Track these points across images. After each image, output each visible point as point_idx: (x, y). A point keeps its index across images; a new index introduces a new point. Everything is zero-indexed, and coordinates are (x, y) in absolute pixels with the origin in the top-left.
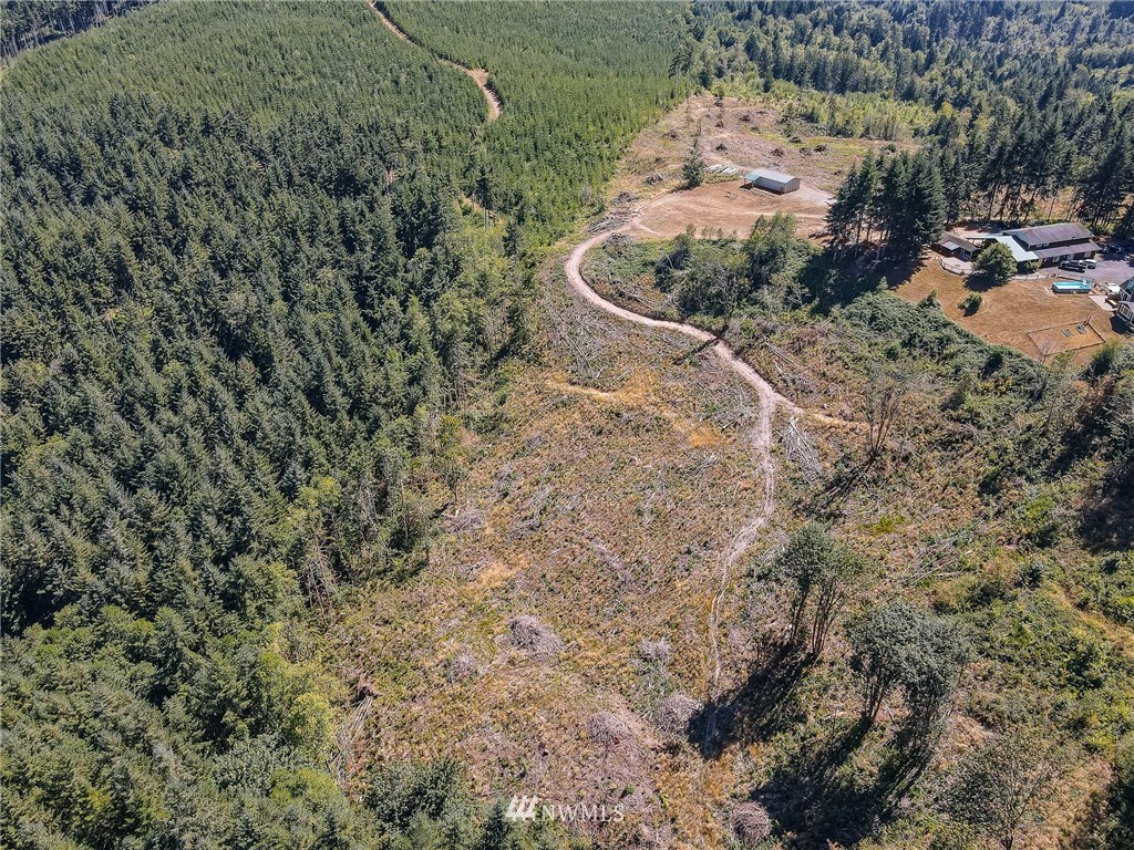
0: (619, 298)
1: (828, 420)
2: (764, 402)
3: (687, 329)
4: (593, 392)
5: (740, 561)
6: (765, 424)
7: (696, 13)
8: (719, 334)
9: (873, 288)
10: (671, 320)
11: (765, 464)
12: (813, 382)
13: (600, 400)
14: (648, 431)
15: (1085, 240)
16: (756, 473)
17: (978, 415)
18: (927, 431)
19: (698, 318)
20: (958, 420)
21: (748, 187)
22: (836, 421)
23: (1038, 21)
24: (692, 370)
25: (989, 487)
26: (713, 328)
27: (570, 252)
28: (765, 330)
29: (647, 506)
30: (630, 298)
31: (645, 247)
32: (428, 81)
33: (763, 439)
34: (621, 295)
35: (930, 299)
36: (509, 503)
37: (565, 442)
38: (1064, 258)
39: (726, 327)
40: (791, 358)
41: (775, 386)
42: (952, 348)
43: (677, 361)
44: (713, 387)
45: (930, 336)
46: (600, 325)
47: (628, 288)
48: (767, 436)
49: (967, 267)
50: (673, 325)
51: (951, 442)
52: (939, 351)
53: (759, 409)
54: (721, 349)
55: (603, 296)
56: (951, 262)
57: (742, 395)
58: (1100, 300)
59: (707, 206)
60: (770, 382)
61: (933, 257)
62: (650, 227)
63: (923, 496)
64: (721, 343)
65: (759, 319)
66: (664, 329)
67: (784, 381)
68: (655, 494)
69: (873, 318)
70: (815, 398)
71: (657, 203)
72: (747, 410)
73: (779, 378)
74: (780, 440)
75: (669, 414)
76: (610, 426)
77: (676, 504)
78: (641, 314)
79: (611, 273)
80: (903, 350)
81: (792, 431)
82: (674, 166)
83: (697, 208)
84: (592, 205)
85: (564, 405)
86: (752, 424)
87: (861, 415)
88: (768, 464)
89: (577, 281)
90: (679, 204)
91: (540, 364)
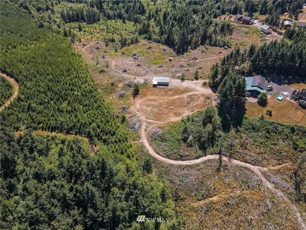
0: (182, 158)
1: (275, 168)
2: (255, 171)
3: (209, 157)
4: (210, 199)
6: (264, 179)
8: (220, 153)
9: (243, 117)
10: (202, 157)
14: (240, 203)
16: (281, 199)
19: (209, 150)
21: (155, 86)
22: (278, 167)
24: (227, 171)
26: (217, 152)
28: (231, 146)
30: (186, 156)
31: (169, 132)
33: (270, 186)
34: (182, 156)
35: (262, 116)
40: (246, 151)
41: (251, 163)
43: (218, 170)
44: (238, 174)
45: (271, 127)
46: (186, 172)
47: (181, 152)
48: (268, 183)
49: (254, 100)
50: (205, 158)
53: (257, 175)
54: (224, 158)
55: (176, 159)
56: (248, 99)
57: (248, 172)
58: (288, 99)
59: (154, 100)
60: (249, 163)
62: (153, 120)
64: (223, 156)
65: (226, 142)
66: (205, 162)
67: (253, 161)
68: (270, 226)
69: (254, 128)
70: (265, 162)
71: (138, 106)
72: (255, 177)
73: (250, 161)
74: (273, 183)
75: (238, 192)
76: (230, 210)
77: (278, 226)
78: (192, 159)
79: (172, 150)
80: (268, 135)
81: (273, 178)
82: (121, 85)
83: (153, 103)
84: (118, 117)
85: (208, 211)
86: (262, 182)
87: (280, 162)
88: (280, 194)
89: (162, 158)
90: (145, 103)
91: (181, 199)
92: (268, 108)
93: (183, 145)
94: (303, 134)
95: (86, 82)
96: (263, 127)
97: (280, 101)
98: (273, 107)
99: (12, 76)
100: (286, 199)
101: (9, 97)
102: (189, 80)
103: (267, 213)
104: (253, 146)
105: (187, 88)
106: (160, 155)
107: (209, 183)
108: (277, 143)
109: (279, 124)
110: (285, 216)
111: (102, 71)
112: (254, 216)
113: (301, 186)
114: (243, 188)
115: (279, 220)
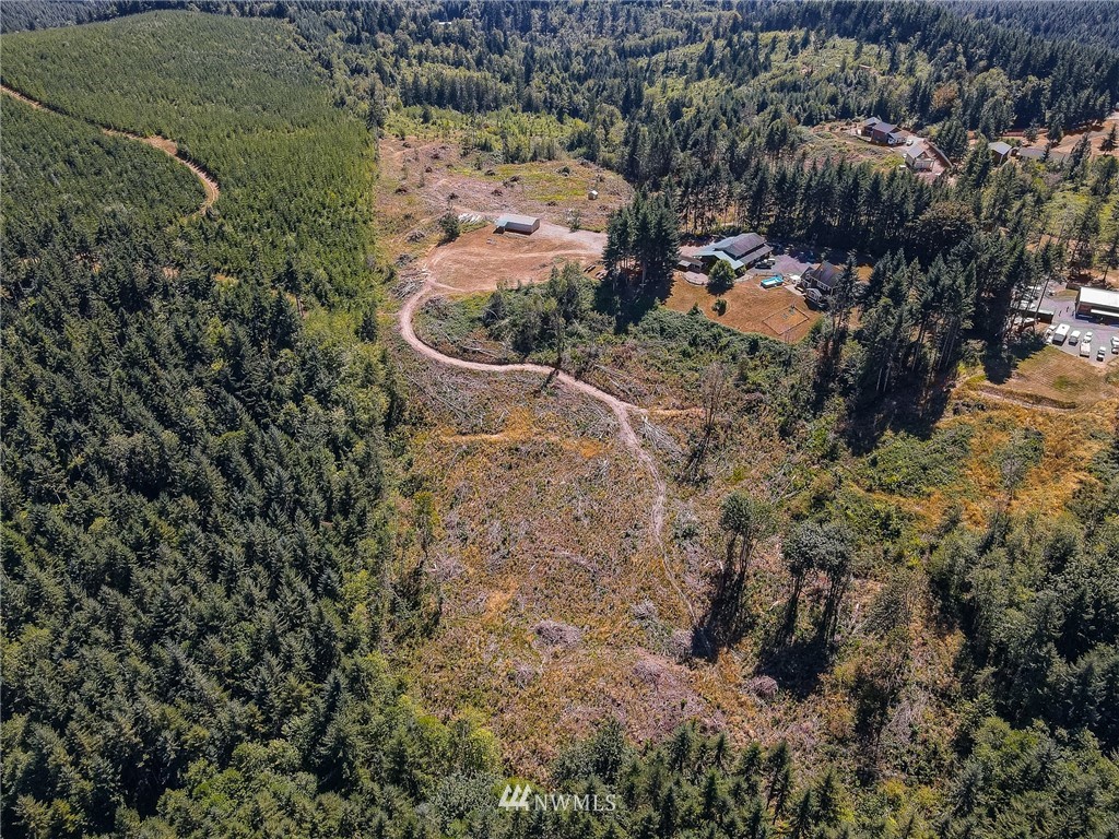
0: (464, 353)
1: (667, 413)
2: (617, 411)
3: (529, 367)
4: (485, 436)
5: (664, 530)
6: (626, 427)
7: (307, 39)
8: (557, 365)
9: (652, 306)
10: (513, 363)
11: (644, 457)
12: (643, 387)
13: (496, 443)
14: (545, 455)
15: (763, 245)
16: (640, 465)
17: (760, 385)
18: (734, 404)
19: (534, 356)
20: (748, 391)
21: (500, 231)
22: (674, 412)
23: (570, 11)
24: (552, 399)
25: (785, 432)
26: (550, 362)
27: (397, 321)
28: (590, 355)
29: (580, 513)
30: (474, 352)
31: (463, 306)
32: (111, 159)
33: (632, 440)
34: (465, 351)
35: (695, 308)
36: (473, 543)
37: (487, 483)
38: (755, 261)
39: (560, 360)
40: (619, 372)
41: (618, 396)
42: (724, 341)
43: (536, 393)
44: (574, 409)
45: (706, 335)
46: (460, 380)
47: (468, 343)
48: (632, 436)
49: (703, 279)
50: (518, 367)
51: (751, 408)
52: (715, 344)
53: (616, 417)
54: (562, 376)
55: (450, 355)
56: (690, 276)
57: (599, 409)
58: (791, 288)
59: (478, 255)
60: (613, 394)
61: (677, 274)
62: (449, 284)
63: (750, 449)
64: (561, 373)
65: (582, 347)
66: (513, 372)
67: (623, 391)
68: (580, 502)
69: (662, 330)
70: (651, 399)
71: (436, 260)
72: (609, 420)
73: (618, 390)
74: (644, 436)
75: (553, 439)
76: (515, 460)
77: (600, 505)
78: (488, 363)
79: (449, 335)
80: (691, 350)
81: (648, 428)
82: (425, 221)
83: (473, 259)
84: (381, 271)
85: (468, 453)
86: (618, 430)
87: (687, 404)
88: (645, 456)
89: (420, 346)
90: (455, 257)
91: (426, 425)
92: (726, 298)
93: (480, 331)
94: (775, 358)
95: (352, 204)
96: (686, 331)
97: (765, 287)
98: (738, 298)
99: (214, 178)
100: (652, 468)
101: (192, 211)
102: (588, 230)
103: (590, 480)
104: (643, 364)
105: (577, 242)
106: (422, 341)
107: (499, 410)
108: (703, 367)
109: (729, 331)
111: (400, 190)
113: (708, 456)
114: (571, 433)
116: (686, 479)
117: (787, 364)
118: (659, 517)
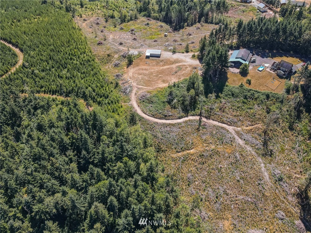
0: (166, 117)
1: (247, 128)
2: (230, 130)
3: (191, 118)
4: (188, 151)
5: (270, 178)
6: (236, 137)
8: (200, 115)
9: (225, 85)
10: (184, 117)
12: (235, 119)
13: (193, 154)
14: (213, 155)
16: (249, 152)
19: (191, 113)
21: (147, 57)
22: (250, 127)
24: (205, 130)
26: (197, 114)
27: (132, 107)
28: (211, 109)
29: (238, 178)
30: (169, 116)
31: (156, 96)
33: (241, 142)
34: (166, 116)
35: (241, 84)
36: (206, 201)
37: (198, 172)
39: (201, 113)
40: (224, 114)
41: (227, 124)
42: (256, 96)
43: (198, 129)
44: (214, 133)
45: (249, 94)
46: (169, 129)
47: (166, 112)
48: (240, 140)
49: (236, 70)
50: (187, 119)
51: (276, 121)
52: (252, 97)
54: (204, 119)
55: (160, 118)
56: (232, 70)
57: (223, 131)
58: (268, 70)
59: (146, 69)
60: (225, 124)
62: (143, 86)
65: (206, 106)
66: (186, 121)
67: (229, 122)
68: (236, 173)
69: (233, 95)
70: (239, 123)
71: (131, 74)
72: (230, 135)
73: (227, 122)
74: (245, 140)
75: (213, 147)
76: (204, 160)
77: (244, 173)
78: (175, 119)
79: (157, 110)
80: (245, 100)
81: (245, 136)
82: (116, 56)
83: (145, 72)
84: (112, 83)
85: (184, 160)
86: (234, 139)
87: (253, 123)
88: (249, 148)
89: (148, 117)
90: (137, 72)
91: (163, 151)
92: (249, 77)
93: (168, 106)
94: (277, 100)
95: (84, 53)
96: (241, 94)
97: (260, 71)
98: (253, 77)
99: (17, 46)
100: (253, 153)
101: (15, 64)
102: (180, 52)
103: (235, 163)
104: (231, 109)
105: (177, 59)
106: (147, 115)
107: (188, 139)
108: (252, 107)
109: (256, 91)
110: (250, 166)
111: (99, 43)
112: (224, 165)
113: (269, 143)
114: (218, 143)
115: (245, 169)
116: (266, 154)
117: (282, 102)
118: (266, 173)
